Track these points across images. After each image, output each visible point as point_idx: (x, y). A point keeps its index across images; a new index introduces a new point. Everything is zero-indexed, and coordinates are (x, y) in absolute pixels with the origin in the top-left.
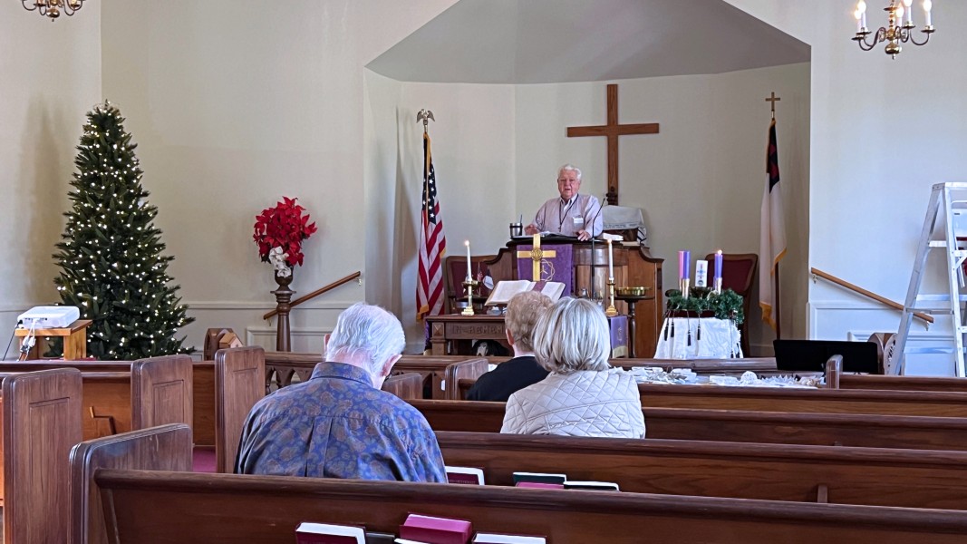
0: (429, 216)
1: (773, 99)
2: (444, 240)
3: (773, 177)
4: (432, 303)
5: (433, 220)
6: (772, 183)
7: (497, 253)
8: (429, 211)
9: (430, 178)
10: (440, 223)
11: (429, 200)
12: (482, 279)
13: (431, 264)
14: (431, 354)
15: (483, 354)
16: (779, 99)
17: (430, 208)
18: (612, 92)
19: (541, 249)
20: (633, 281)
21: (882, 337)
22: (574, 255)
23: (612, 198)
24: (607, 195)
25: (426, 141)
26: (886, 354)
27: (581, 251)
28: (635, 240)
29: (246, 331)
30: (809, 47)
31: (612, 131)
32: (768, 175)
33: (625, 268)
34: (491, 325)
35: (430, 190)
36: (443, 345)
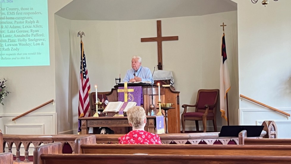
0: (83, 76)
1: (223, 26)
2: (90, 86)
3: (224, 58)
4: (85, 112)
5: (85, 77)
6: (224, 60)
7: (110, 91)
8: (84, 74)
9: (83, 60)
10: (88, 78)
11: (83, 69)
12: (104, 101)
13: (84, 96)
14: (81, 134)
15: (103, 133)
16: (226, 25)
17: (84, 72)
18: (159, 23)
19: (128, 89)
20: (167, 101)
21: (268, 122)
22: (142, 91)
23: (160, 67)
24: (158, 66)
25: (81, 44)
26: (269, 129)
27: (145, 89)
28: (170, 84)
29: (5, 126)
30: (237, 4)
31: (159, 39)
32: (222, 56)
33: (164, 96)
34: (106, 121)
35: (83, 65)
36: (86, 130)
